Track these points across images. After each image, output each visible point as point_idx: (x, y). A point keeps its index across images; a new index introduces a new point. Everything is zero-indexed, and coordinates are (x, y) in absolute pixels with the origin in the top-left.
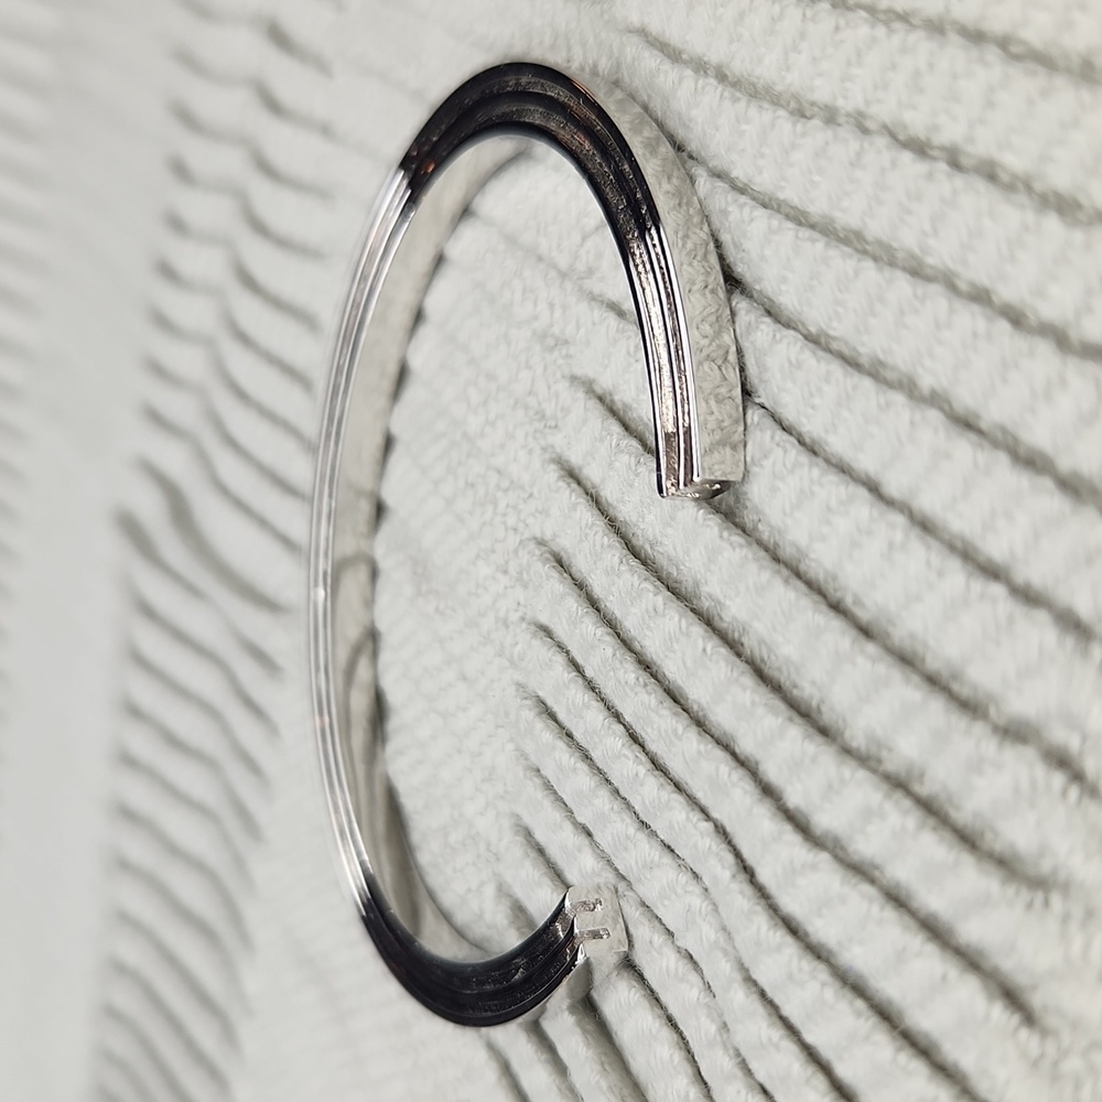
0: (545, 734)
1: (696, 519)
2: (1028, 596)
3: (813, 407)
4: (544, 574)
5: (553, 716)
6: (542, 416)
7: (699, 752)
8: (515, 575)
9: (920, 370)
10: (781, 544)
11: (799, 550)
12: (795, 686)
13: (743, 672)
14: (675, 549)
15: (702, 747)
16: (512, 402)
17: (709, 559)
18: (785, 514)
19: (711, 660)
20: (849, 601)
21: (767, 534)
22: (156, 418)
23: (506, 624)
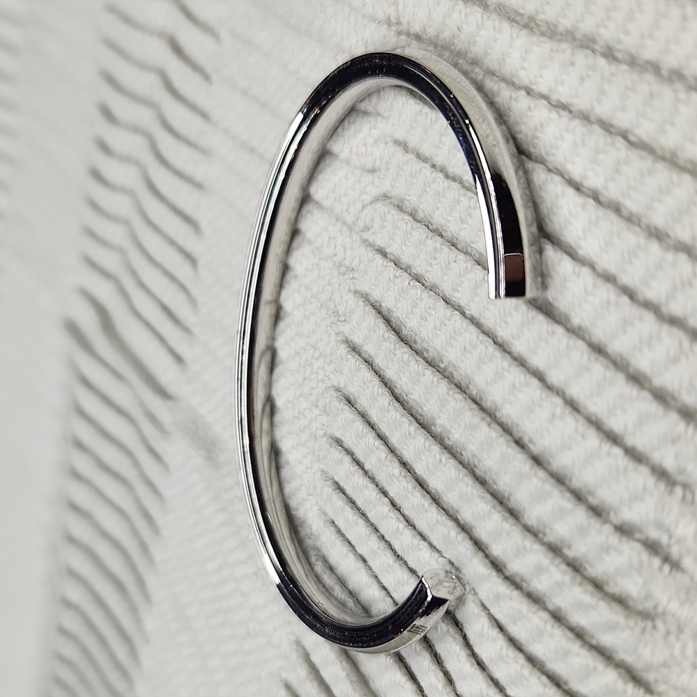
0: (339, 501)
1: (433, 382)
2: (635, 455)
3: (506, 323)
4: (340, 409)
5: (343, 491)
6: (336, 313)
7: (438, 520)
8: (322, 408)
9: (573, 314)
10: (484, 398)
11: (496, 405)
12: (495, 483)
13: (466, 475)
14: (420, 398)
15: (439, 518)
16: (319, 305)
17: (441, 405)
18: (487, 384)
19: (445, 467)
20: (526, 440)
21: (475, 391)
22: (91, 264)
23: (316, 437)
